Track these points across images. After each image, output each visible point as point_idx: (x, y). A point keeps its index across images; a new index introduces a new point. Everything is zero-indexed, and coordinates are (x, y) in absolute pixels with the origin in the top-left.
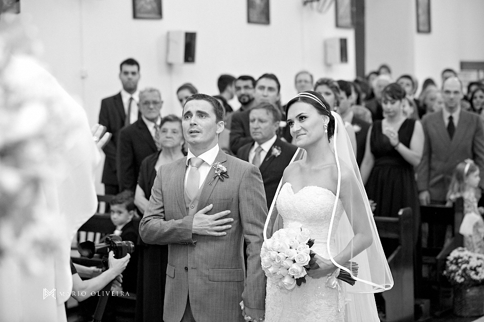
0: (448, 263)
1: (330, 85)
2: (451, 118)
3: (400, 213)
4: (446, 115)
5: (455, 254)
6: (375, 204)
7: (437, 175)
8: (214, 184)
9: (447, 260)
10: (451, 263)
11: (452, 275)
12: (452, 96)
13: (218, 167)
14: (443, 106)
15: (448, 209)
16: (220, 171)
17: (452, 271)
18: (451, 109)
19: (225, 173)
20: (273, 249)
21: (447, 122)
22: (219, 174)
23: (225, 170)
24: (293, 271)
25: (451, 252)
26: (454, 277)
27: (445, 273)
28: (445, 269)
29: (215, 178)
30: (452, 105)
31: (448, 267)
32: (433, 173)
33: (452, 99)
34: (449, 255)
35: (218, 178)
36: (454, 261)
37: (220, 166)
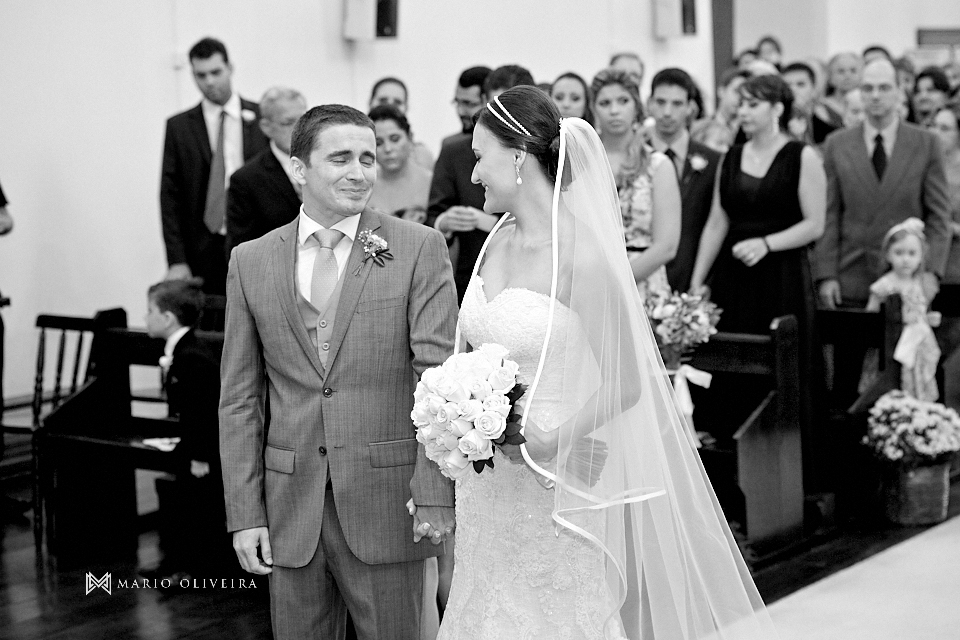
0: (871, 420)
1: (627, 84)
2: (879, 139)
3: (774, 325)
4: (871, 133)
5: (885, 403)
6: (720, 311)
7: (852, 249)
8: (364, 275)
9: (870, 415)
10: (878, 421)
11: (880, 444)
12: (876, 94)
13: (369, 240)
14: (862, 116)
15: (872, 315)
16: (373, 249)
17: (881, 438)
18: (878, 120)
19: (385, 251)
20: (437, 391)
21: (871, 147)
22: (374, 255)
23: (384, 245)
24: (467, 445)
25: (877, 399)
26: (883, 448)
27: (866, 440)
28: (866, 434)
29: (366, 261)
30: (880, 112)
31: (871, 429)
32: (845, 247)
33: (876, 100)
34: (872, 405)
35: (371, 261)
36: (884, 418)
37: (375, 237)
